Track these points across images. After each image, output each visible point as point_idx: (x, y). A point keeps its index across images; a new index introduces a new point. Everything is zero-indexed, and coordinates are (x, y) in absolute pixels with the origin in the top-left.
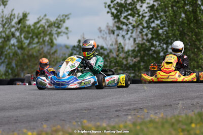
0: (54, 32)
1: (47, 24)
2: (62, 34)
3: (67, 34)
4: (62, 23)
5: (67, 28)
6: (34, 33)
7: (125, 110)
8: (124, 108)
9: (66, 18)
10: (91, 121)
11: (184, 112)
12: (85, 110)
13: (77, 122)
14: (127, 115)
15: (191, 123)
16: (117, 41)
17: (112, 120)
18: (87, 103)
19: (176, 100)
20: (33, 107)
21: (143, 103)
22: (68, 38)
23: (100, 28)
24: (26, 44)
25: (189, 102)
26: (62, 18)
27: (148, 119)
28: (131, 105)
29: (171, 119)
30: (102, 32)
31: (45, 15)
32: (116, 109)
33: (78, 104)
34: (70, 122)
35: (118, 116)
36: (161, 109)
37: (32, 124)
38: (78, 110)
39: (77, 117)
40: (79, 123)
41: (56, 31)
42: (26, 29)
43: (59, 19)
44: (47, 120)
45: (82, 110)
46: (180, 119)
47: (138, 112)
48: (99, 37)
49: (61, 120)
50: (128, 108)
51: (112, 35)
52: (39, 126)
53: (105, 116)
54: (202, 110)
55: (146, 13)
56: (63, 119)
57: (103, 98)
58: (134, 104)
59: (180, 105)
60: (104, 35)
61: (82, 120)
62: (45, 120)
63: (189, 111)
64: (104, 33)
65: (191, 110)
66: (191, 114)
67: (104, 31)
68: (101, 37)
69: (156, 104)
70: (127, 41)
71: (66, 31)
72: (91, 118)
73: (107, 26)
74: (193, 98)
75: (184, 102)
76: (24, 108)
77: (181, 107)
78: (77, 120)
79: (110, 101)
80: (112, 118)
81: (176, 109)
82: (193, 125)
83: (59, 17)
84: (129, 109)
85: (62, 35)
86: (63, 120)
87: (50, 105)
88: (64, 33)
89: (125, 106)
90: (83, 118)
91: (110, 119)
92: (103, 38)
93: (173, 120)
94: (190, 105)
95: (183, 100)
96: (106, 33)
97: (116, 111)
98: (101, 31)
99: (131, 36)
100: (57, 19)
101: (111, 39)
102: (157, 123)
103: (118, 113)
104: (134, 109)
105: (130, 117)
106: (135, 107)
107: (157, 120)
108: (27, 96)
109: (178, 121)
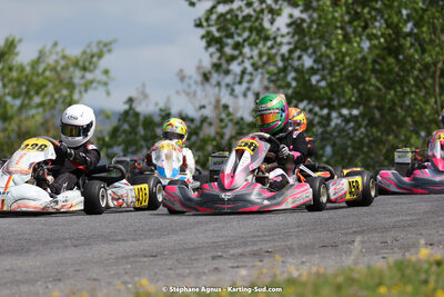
0: (76, 80)
1: (62, 63)
2: (94, 85)
3: (106, 84)
4: (95, 59)
5: (106, 72)
6: (30, 83)
7: (233, 255)
8: (231, 252)
9: (105, 49)
10: (158, 281)
11: (366, 259)
12: (145, 256)
13: (125, 283)
14: (238, 267)
15: (380, 284)
16: (218, 101)
17: (204, 278)
18: (149, 241)
19: (346, 234)
20: (28, 251)
21: (274, 240)
22: (108, 94)
23: (181, 71)
24: (15, 108)
25: (376, 237)
26: (95, 50)
27: (285, 276)
28: (245, 244)
29: (335, 276)
30: (187, 80)
31: (55, 44)
32: (214, 254)
33: (128, 243)
34: (110, 283)
35: (217, 269)
36: (314, 254)
37: (24, 288)
38: (126, 257)
39: (126, 273)
40: (130, 286)
41: (83, 77)
42: (14, 74)
43: (88, 51)
44: (60, 280)
45: (136, 256)
46: (356, 276)
47: (261, 261)
48: (178, 93)
49: (89, 279)
50: (240, 251)
51: (208, 86)
52: (41, 292)
53: (187, 271)
54: (404, 255)
55: (283, 36)
56: (95, 276)
57: (184, 229)
58: (254, 243)
59: (356, 244)
60: (189, 86)
61: (136, 279)
62: (55, 280)
63: (376, 257)
64: (192, 82)
65: (380, 256)
66: (379, 263)
67: (190, 77)
68: (184, 91)
69: (304, 243)
70: (241, 100)
71: (104, 78)
72: (156, 273)
73: (199, 68)
74: (385, 229)
75: (366, 238)
76: (8, 251)
77: (359, 248)
78: (126, 278)
79: (200, 236)
80: (204, 273)
81: (346, 253)
82: (383, 290)
83: (89, 46)
84: (241, 255)
85: (96, 88)
86: (95, 280)
87: (66, 247)
88: (99, 82)
89: (232, 248)
90: (139, 275)
91: (199, 275)
92: (188, 94)
93: (340, 279)
94: (378, 244)
95: (362, 232)
96: (196, 83)
97: (214, 258)
98: (182, 79)
99: (248, 89)
100: (84, 52)
101: (206, 96)
102: (304, 284)
103: (217, 264)
104: (254, 254)
105: (243, 272)
106: (255, 248)
107: (304, 278)
108: (15, 226)
109: (351, 281)
